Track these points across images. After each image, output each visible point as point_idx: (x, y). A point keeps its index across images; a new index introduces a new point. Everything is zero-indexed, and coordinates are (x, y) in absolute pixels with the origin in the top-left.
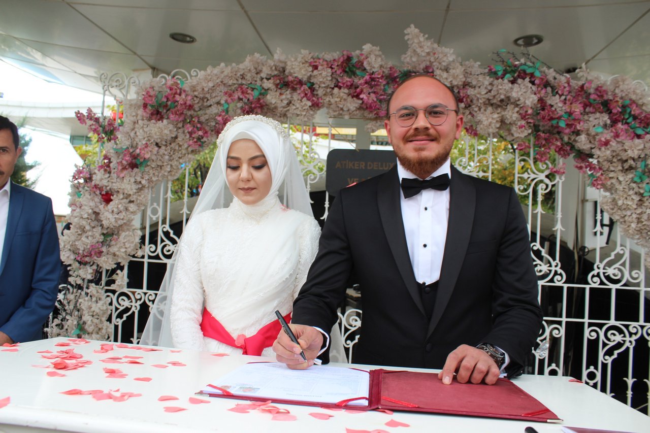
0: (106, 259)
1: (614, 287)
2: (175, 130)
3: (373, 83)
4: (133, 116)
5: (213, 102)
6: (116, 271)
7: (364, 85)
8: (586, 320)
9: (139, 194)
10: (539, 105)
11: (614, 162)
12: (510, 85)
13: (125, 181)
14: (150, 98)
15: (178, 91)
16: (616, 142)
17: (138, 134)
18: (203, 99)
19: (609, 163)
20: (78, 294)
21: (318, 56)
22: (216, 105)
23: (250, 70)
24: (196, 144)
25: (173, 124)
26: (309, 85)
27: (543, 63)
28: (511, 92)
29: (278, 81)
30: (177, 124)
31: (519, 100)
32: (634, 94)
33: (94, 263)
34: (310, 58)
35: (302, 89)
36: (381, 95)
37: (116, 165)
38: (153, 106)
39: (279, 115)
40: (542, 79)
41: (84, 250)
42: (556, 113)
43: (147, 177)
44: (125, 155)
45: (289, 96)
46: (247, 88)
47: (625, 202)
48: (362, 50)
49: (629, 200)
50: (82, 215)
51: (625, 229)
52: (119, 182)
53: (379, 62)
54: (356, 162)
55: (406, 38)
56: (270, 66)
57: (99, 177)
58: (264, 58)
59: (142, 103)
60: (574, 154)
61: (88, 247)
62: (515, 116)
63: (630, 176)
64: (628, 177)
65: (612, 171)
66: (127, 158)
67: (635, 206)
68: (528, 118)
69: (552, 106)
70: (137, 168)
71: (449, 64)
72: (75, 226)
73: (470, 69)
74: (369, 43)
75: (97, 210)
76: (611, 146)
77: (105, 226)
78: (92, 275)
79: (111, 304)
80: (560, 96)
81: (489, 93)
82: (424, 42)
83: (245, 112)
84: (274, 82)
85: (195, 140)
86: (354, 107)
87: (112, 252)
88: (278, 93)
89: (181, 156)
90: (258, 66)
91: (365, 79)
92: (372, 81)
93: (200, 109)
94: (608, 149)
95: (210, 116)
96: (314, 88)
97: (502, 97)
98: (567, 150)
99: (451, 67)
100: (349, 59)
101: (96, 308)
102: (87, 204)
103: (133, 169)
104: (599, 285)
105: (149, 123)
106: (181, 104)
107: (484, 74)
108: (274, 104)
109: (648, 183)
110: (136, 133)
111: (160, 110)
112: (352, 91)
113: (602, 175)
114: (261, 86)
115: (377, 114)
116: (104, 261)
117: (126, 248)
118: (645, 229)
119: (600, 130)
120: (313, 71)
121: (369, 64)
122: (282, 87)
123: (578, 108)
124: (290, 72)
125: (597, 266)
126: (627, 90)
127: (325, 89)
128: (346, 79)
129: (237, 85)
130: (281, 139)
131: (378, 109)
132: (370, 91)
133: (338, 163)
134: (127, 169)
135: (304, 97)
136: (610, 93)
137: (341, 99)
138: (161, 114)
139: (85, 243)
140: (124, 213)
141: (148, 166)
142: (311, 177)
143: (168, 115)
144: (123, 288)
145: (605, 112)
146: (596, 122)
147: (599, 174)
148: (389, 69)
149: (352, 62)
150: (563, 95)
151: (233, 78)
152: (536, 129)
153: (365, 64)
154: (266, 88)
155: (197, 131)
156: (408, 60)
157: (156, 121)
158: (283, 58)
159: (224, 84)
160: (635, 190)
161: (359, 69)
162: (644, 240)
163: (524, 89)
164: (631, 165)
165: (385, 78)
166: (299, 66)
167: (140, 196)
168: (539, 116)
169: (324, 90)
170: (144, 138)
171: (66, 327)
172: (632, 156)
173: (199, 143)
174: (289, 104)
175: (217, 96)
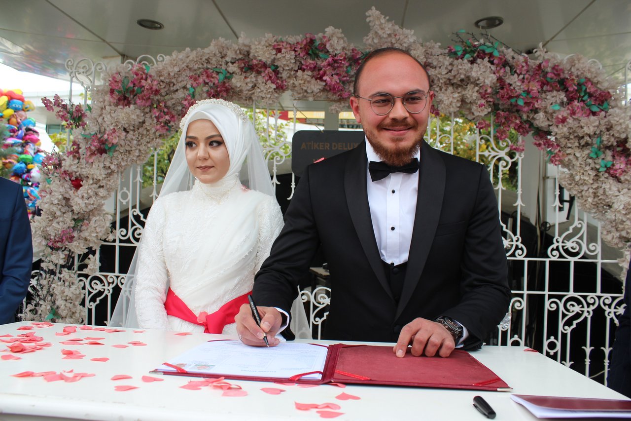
0: (78, 244)
1: (572, 260)
2: (143, 114)
3: (336, 65)
4: (101, 102)
5: (180, 87)
6: (88, 255)
7: (327, 67)
8: (546, 293)
9: (109, 178)
10: (498, 84)
11: (572, 139)
12: (469, 65)
13: (94, 166)
14: (116, 84)
15: (144, 76)
16: (572, 120)
17: (106, 119)
18: (169, 84)
19: (567, 140)
20: (51, 280)
21: (281, 39)
22: (182, 90)
23: (215, 54)
24: (163, 128)
25: (140, 110)
26: (273, 68)
27: (501, 43)
28: (471, 72)
29: (243, 65)
30: (144, 109)
31: (479, 79)
32: (589, 72)
33: (66, 248)
34: (273, 41)
35: (267, 72)
36: (344, 77)
37: (85, 151)
38: (119, 91)
39: (244, 98)
40: (501, 59)
41: (55, 236)
42: (514, 91)
43: (116, 162)
44: (93, 141)
45: (254, 80)
46: (212, 72)
47: (582, 178)
48: (324, 32)
49: (586, 175)
50: (52, 201)
51: (582, 203)
52: (88, 168)
53: (341, 45)
54: (321, 143)
55: (368, 20)
56: (234, 50)
57: (68, 163)
58: (228, 42)
59: (109, 89)
60: (532, 132)
61: (60, 232)
62: (475, 95)
63: (587, 152)
64: (584, 153)
65: (569, 148)
66: (96, 144)
67: (591, 182)
68: (488, 97)
69: (510, 85)
70: (106, 153)
71: (410, 46)
72: (46, 212)
73: (431, 50)
74: (330, 25)
75: (67, 196)
76: (568, 123)
77: (75, 211)
78: (64, 260)
79: (84, 288)
80: (519, 75)
81: (450, 73)
82: (385, 23)
84: (238, 66)
85: (163, 124)
86: (318, 89)
87: (84, 237)
88: (243, 77)
89: (149, 141)
90: (223, 50)
91: (327, 61)
92: (334, 63)
93: (167, 94)
94: (565, 126)
95: (176, 100)
96: (278, 71)
97: (462, 76)
98: (526, 127)
99: (412, 48)
100: (312, 41)
101: (69, 292)
102: (56, 190)
103: (101, 154)
104: (558, 258)
105: (116, 108)
106: (147, 89)
107: (444, 54)
108: (239, 88)
109: (603, 159)
110: (103, 119)
111: (127, 96)
112: (315, 73)
113: (560, 151)
114: (226, 69)
115: (340, 95)
116: (75, 246)
117: (97, 232)
118: (601, 203)
119: (557, 107)
120: (276, 54)
121: (332, 46)
122: (247, 71)
123: (535, 86)
124: (254, 55)
125: (557, 240)
126: (582, 69)
128: (310, 61)
129: (202, 70)
130: (240, 121)
131: (342, 90)
132: (333, 73)
133: (304, 144)
134: (95, 154)
135: (268, 80)
136: (566, 72)
137: (305, 82)
138: (128, 100)
139: (56, 229)
140: (94, 199)
141: (116, 151)
142: (277, 159)
143: (135, 100)
144: (95, 272)
145: (562, 91)
146: (553, 100)
147: (557, 151)
148: (351, 51)
149: (314, 44)
150: (521, 74)
151: (198, 63)
152: (495, 108)
153: (328, 46)
154: (231, 72)
155: (164, 115)
156: (370, 41)
157: (124, 107)
158: (247, 42)
159: (190, 69)
160: (591, 166)
161: (322, 51)
162: (601, 213)
163: (483, 68)
164: (587, 141)
165: (348, 60)
166: (263, 49)
167: (109, 181)
168: (498, 95)
169: (288, 73)
170: (112, 124)
171: (39, 312)
172: (588, 133)
173: (166, 127)
174: (254, 87)
175: (183, 81)
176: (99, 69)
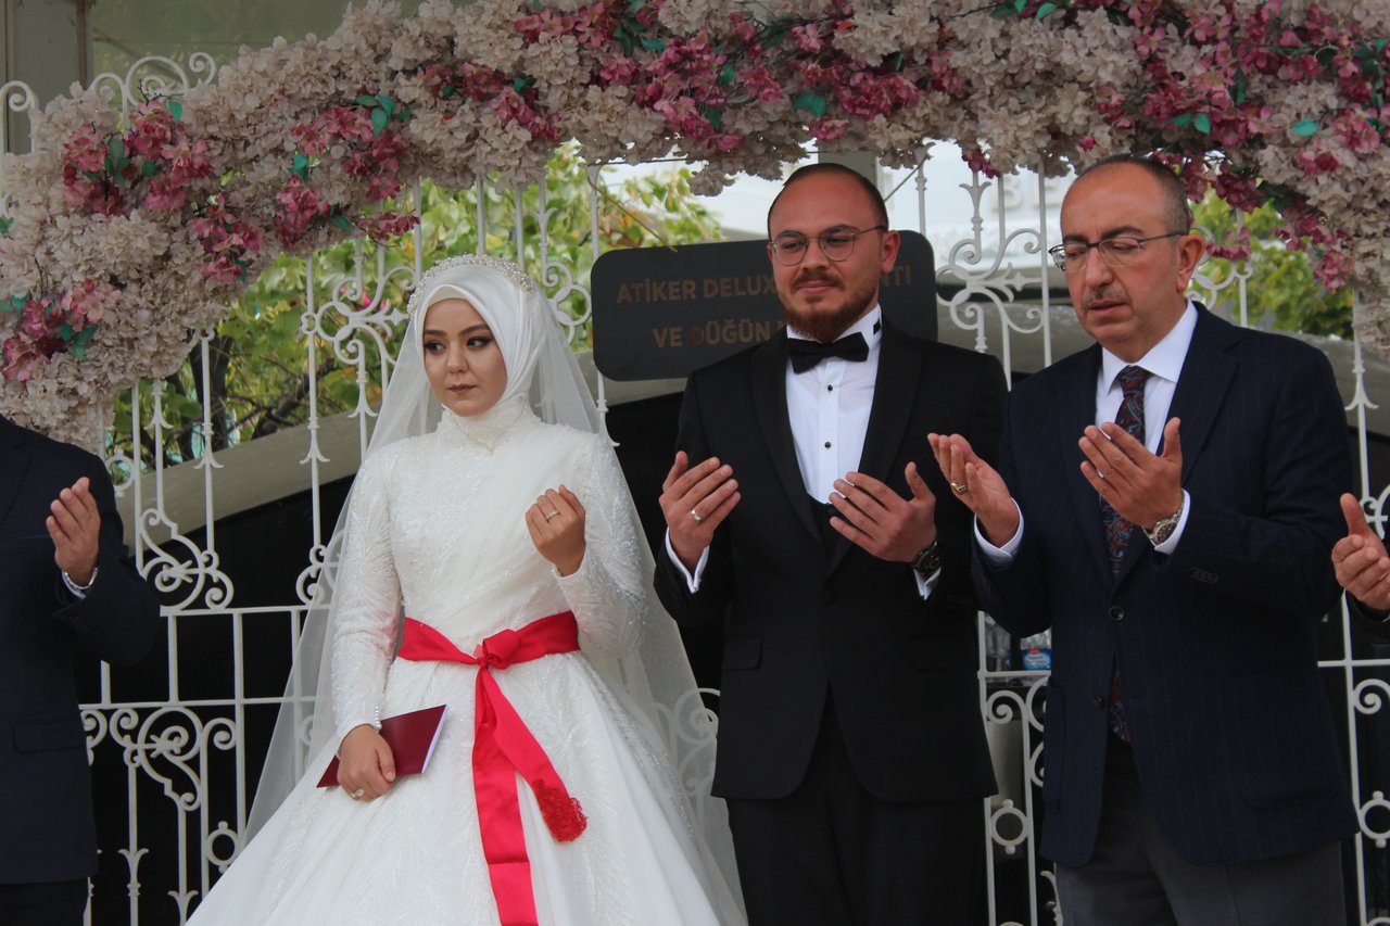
2: (164, 235)
3: (687, 66)
4: (37, 205)
5: (263, 149)
7: (665, 73)
9: (74, 424)
10: (1149, 76)
11: (1370, 211)
12: (1054, 34)
13: (31, 390)
15: (168, 133)
16: (1355, 158)
17: (58, 255)
18: (233, 143)
19: (1358, 215)
22: (270, 157)
23: (356, 52)
24: (225, 269)
25: (156, 221)
26: (520, 83)
28: (1058, 52)
29: (437, 79)
30: (166, 219)
31: (1082, 71)
34: (514, 11)
35: (503, 97)
36: (713, 96)
38: (92, 173)
39: (448, 170)
42: (1184, 95)
43: (91, 375)
44: (27, 318)
45: (470, 119)
46: (354, 106)
52: (12, 397)
53: (701, 6)
54: (671, 284)
56: (410, 37)
58: (392, 13)
59: (62, 168)
62: (1082, 113)
65: (1367, 237)
66: (35, 327)
69: (1180, 76)
70: (64, 351)
76: (1343, 169)
80: (1201, 45)
81: (1005, 60)
83: (355, 171)
84: (426, 81)
85: (223, 259)
86: (646, 133)
88: (439, 114)
89: (184, 308)
90: (379, 38)
91: (663, 57)
92: (684, 62)
93: (228, 171)
95: (257, 189)
96: (535, 91)
97: (1040, 66)
103: (50, 357)
105: (84, 221)
106: (178, 167)
107: (982, 12)
108: (431, 144)
110: (50, 253)
111: (113, 184)
112: (636, 90)
113: (1344, 248)
114: (392, 93)
115: (713, 144)
119: (1310, 128)
120: (526, 46)
121: (673, 15)
122: (451, 95)
124: (466, 51)
127: (565, 89)
128: (619, 59)
129: (324, 98)
132: (681, 90)
133: (624, 288)
134: (34, 357)
135: (509, 118)
136: (1340, 22)
137: (610, 116)
138: (117, 195)
141: (94, 342)
143: (139, 196)
146: (1301, 108)
148: (729, 20)
150: (1207, 41)
151: (313, 79)
153: (662, 16)
154: (406, 101)
155: (225, 234)
157: (107, 216)
158: (444, 16)
159: (289, 97)
161: (649, 29)
163: (1095, 37)
165: (722, 45)
166: (488, 35)
167: (76, 430)
168: (1145, 108)
169: (563, 94)
170: (77, 267)
173: (234, 268)
174: (472, 138)
175: (274, 132)
176: (17, 104)
